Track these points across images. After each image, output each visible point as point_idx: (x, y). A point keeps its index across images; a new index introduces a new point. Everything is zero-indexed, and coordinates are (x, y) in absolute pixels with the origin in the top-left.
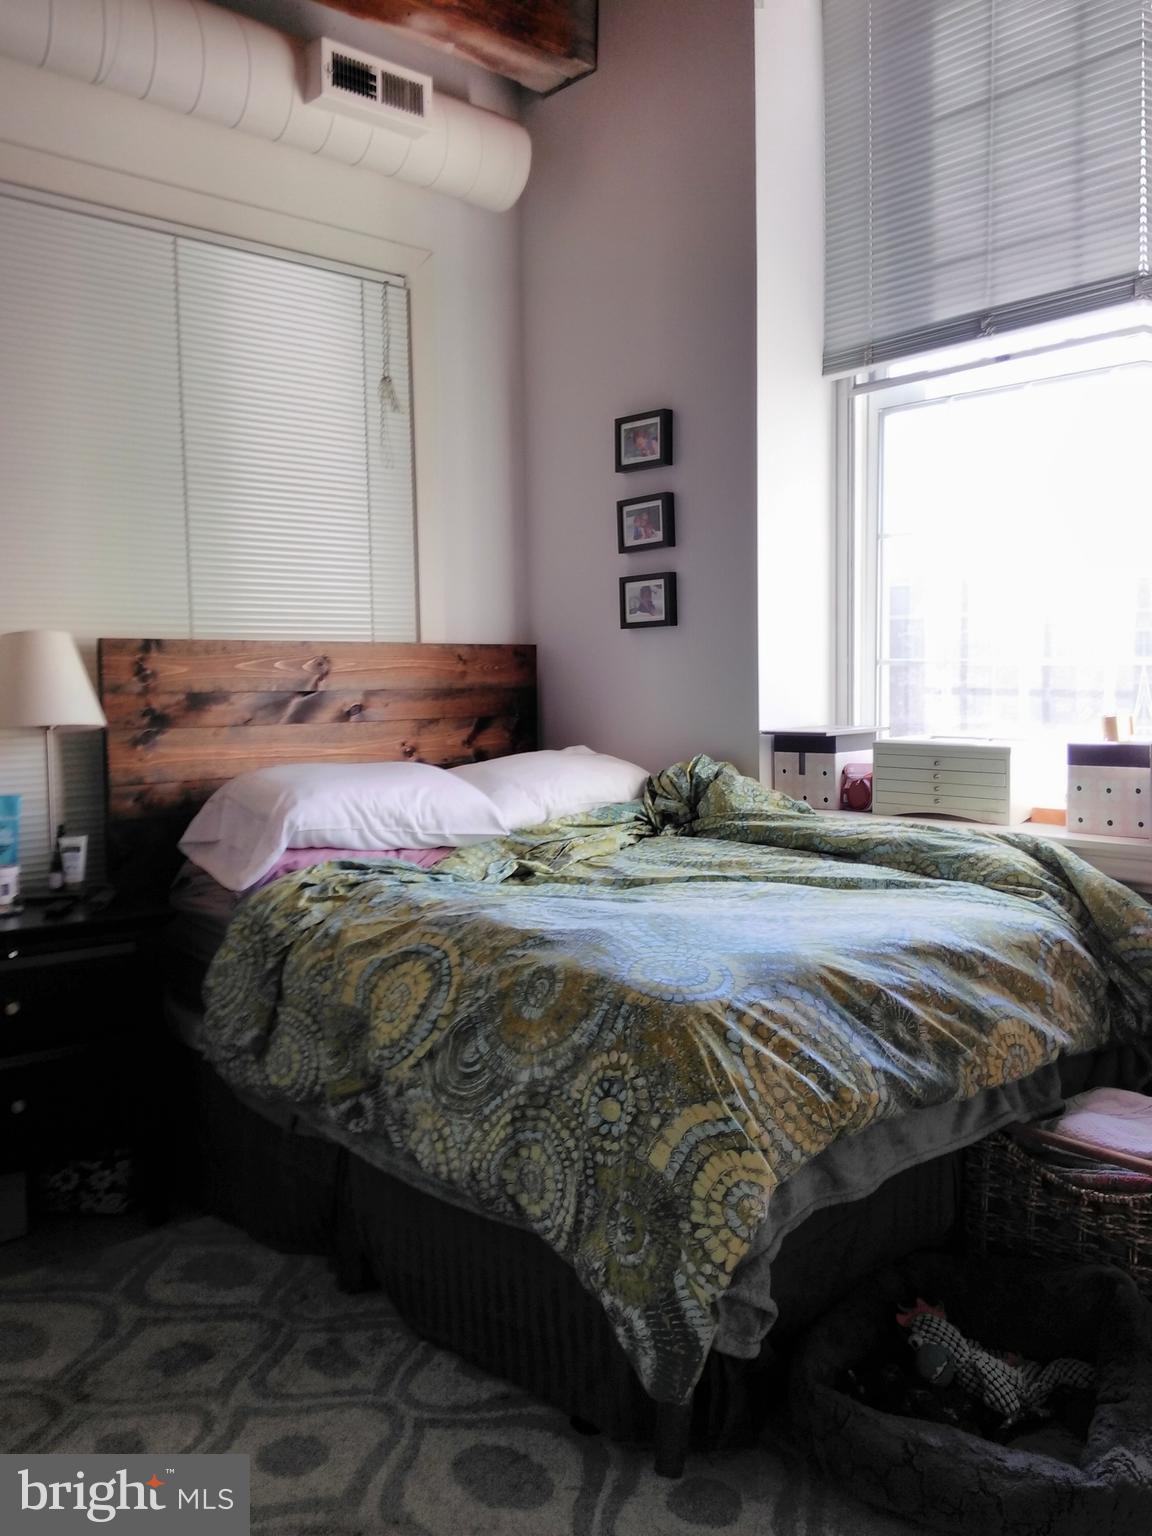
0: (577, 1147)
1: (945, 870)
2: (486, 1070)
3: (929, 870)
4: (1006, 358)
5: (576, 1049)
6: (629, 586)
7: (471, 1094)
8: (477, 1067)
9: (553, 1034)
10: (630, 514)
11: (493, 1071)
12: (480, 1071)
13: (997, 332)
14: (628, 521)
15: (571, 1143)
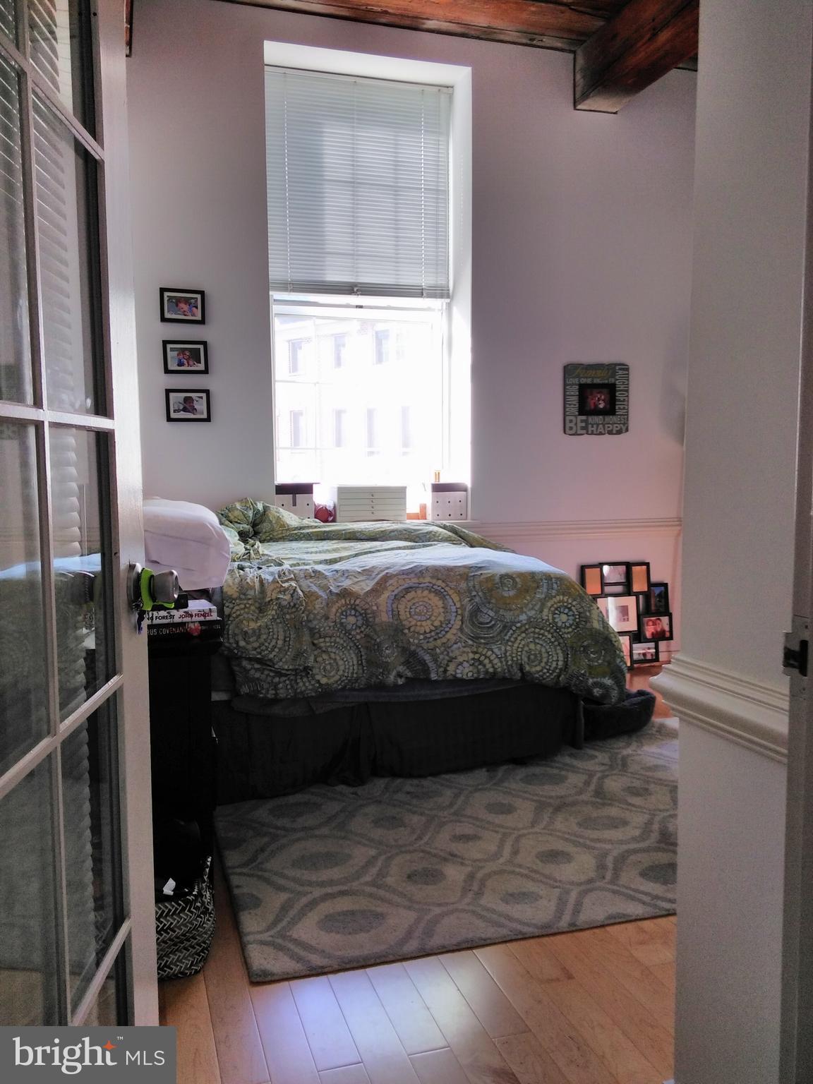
0: (552, 637)
1: (424, 539)
2: (498, 622)
3: (416, 540)
4: (361, 307)
5: (540, 600)
6: (172, 395)
7: (496, 633)
8: (493, 623)
9: (528, 598)
10: (172, 350)
11: (501, 621)
12: (494, 625)
13: (361, 295)
14: (170, 354)
15: (550, 636)
